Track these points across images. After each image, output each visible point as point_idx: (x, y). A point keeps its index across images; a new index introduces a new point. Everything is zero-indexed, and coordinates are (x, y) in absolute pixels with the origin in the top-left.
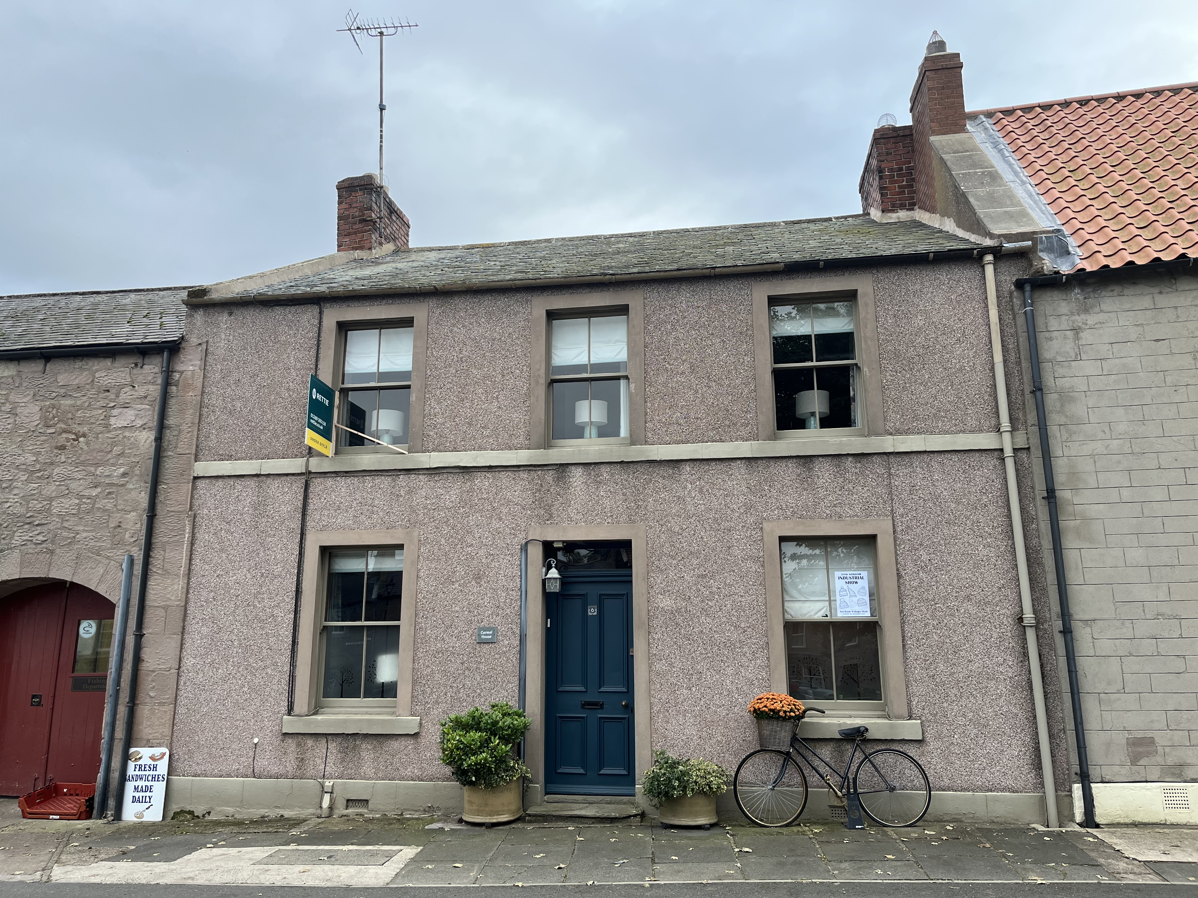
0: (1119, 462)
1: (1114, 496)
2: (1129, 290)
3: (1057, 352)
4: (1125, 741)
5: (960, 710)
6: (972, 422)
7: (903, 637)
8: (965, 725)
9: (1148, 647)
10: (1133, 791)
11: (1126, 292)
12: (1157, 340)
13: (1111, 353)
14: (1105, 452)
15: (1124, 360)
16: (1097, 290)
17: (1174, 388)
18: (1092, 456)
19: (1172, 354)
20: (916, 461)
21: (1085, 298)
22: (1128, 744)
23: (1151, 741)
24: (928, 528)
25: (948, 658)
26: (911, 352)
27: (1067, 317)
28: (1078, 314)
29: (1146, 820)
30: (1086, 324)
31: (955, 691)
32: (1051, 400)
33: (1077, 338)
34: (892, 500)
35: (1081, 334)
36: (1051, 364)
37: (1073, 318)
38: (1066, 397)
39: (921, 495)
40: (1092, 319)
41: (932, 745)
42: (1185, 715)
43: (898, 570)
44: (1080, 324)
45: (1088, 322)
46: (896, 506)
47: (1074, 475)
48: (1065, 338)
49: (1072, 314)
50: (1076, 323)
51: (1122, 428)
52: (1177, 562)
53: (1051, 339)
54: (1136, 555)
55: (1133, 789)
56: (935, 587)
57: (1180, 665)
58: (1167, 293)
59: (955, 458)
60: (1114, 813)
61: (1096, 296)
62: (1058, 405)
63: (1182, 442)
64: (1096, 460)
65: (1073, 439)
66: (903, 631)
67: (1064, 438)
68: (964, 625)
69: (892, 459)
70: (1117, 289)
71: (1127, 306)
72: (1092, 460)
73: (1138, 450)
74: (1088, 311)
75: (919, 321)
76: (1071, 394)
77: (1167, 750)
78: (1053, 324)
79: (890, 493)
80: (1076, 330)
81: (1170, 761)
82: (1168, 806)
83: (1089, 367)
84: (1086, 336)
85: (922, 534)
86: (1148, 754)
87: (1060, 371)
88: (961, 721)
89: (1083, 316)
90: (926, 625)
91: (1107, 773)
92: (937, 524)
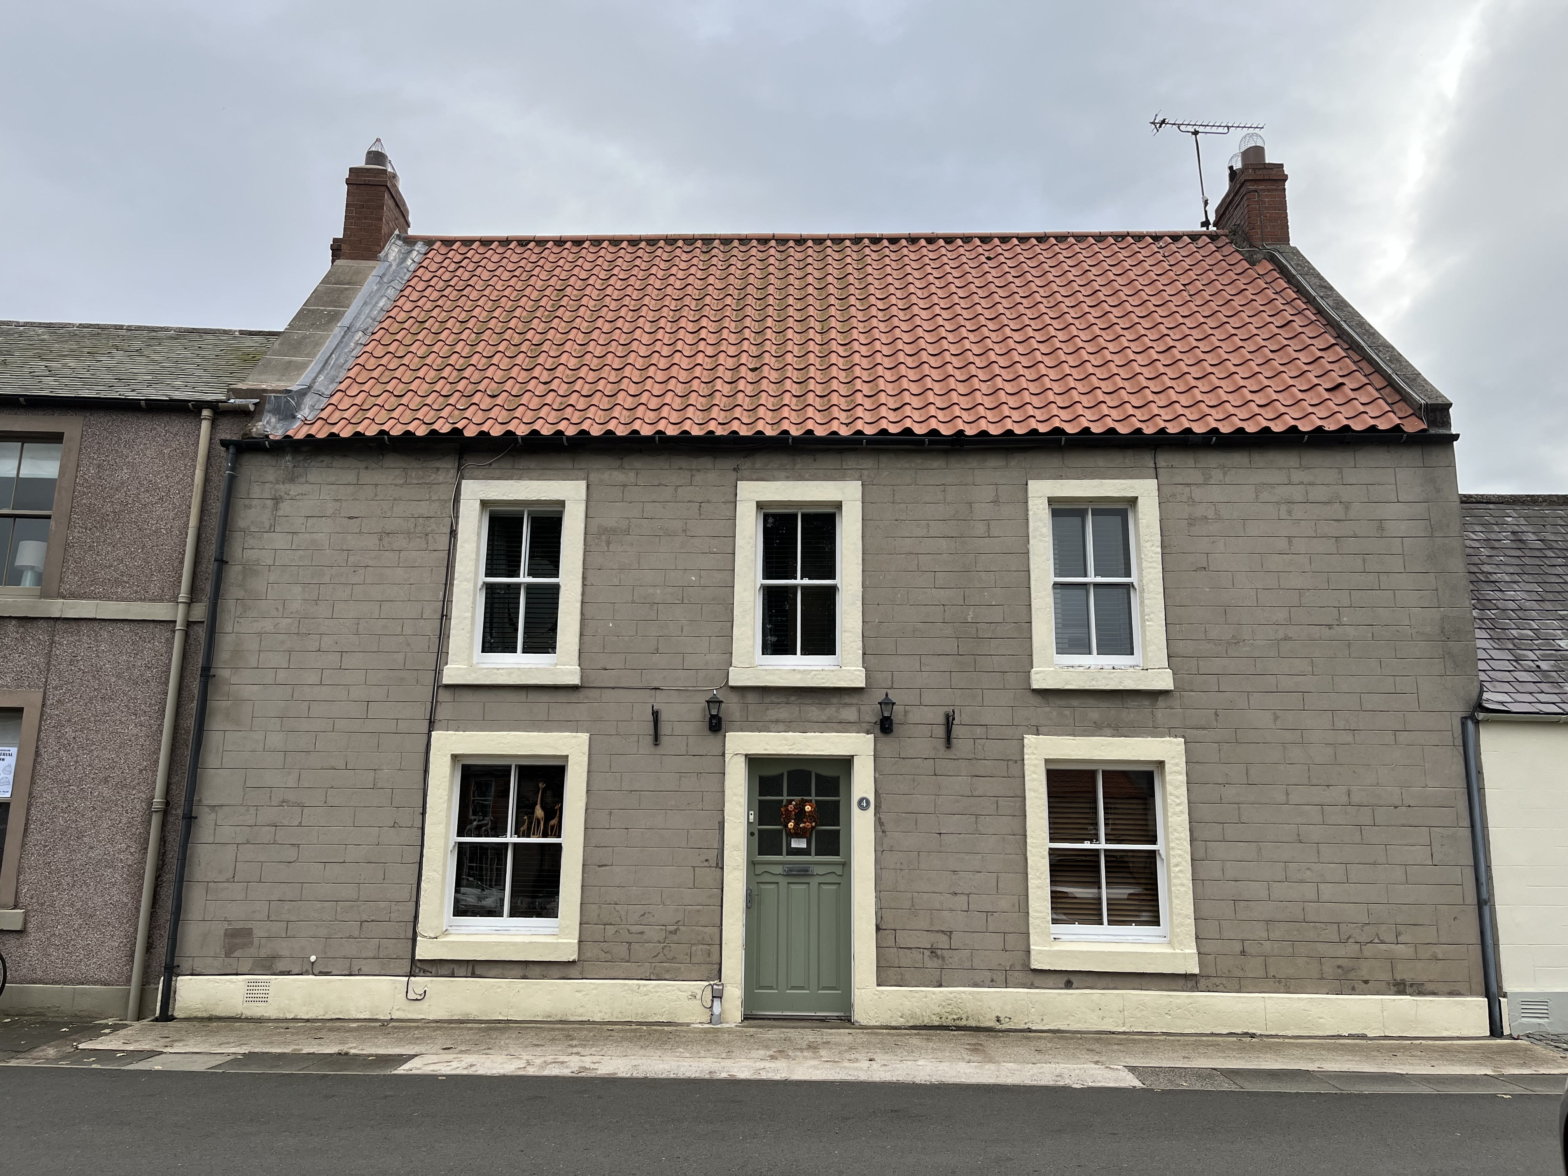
0: (283, 642)
1: (269, 677)
2: (339, 462)
3: (252, 522)
4: (222, 933)
5: (69, 899)
6: (154, 590)
7: (27, 820)
8: (70, 915)
9: (266, 834)
10: (217, 984)
11: (335, 464)
12: (349, 518)
13: (304, 527)
14: (273, 631)
15: (315, 536)
16: (307, 460)
17: (353, 569)
18: (260, 634)
19: (360, 533)
20: (84, 628)
21: (294, 466)
22: (225, 934)
23: (249, 932)
24: (81, 703)
25: (69, 844)
26: (108, 508)
27: (272, 485)
28: (283, 483)
29: (223, 1015)
30: (288, 495)
31: (69, 879)
32: (234, 572)
33: (276, 507)
34: (48, 670)
35: (281, 505)
36: (243, 533)
37: (277, 486)
38: (250, 570)
39: (82, 667)
40: (294, 489)
41: (33, 935)
42: (287, 906)
43: (37, 747)
44: (282, 494)
45: (291, 493)
46: (51, 677)
47: (237, 653)
48: (264, 507)
49: (277, 482)
50: (279, 493)
51: (295, 606)
52: (312, 749)
53: (250, 507)
54: (276, 740)
55: (218, 982)
56: (73, 768)
57: (292, 854)
58: (373, 469)
59: (127, 628)
60: (193, 1007)
61: (306, 465)
62: (240, 577)
63: (347, 625)
64: (263, 639)
65: (247, 616)
66: (28, 813)
67: (238, 613)
68: (94, 809)
69: (59, 626)
70: (327, 460)
71: (332, 479)
72: (259, 639)
73: (304, 631)
74: (294, 481)
75: (125, 474)
76: (255, 567)
77: (263, 941)
78: (256, 491)
79: (48, 663)
80: (277, 500)
81: (263, 953)
82: (248, 999)
83: (279, 540)
84: (285, 507)
85: (73, 709)
86: (244, 946)
87: (251, 542)
88: (68, 910)
89: (287, 486)
90: (55, 808)
91: (198, 965)
92: (91, 699)
